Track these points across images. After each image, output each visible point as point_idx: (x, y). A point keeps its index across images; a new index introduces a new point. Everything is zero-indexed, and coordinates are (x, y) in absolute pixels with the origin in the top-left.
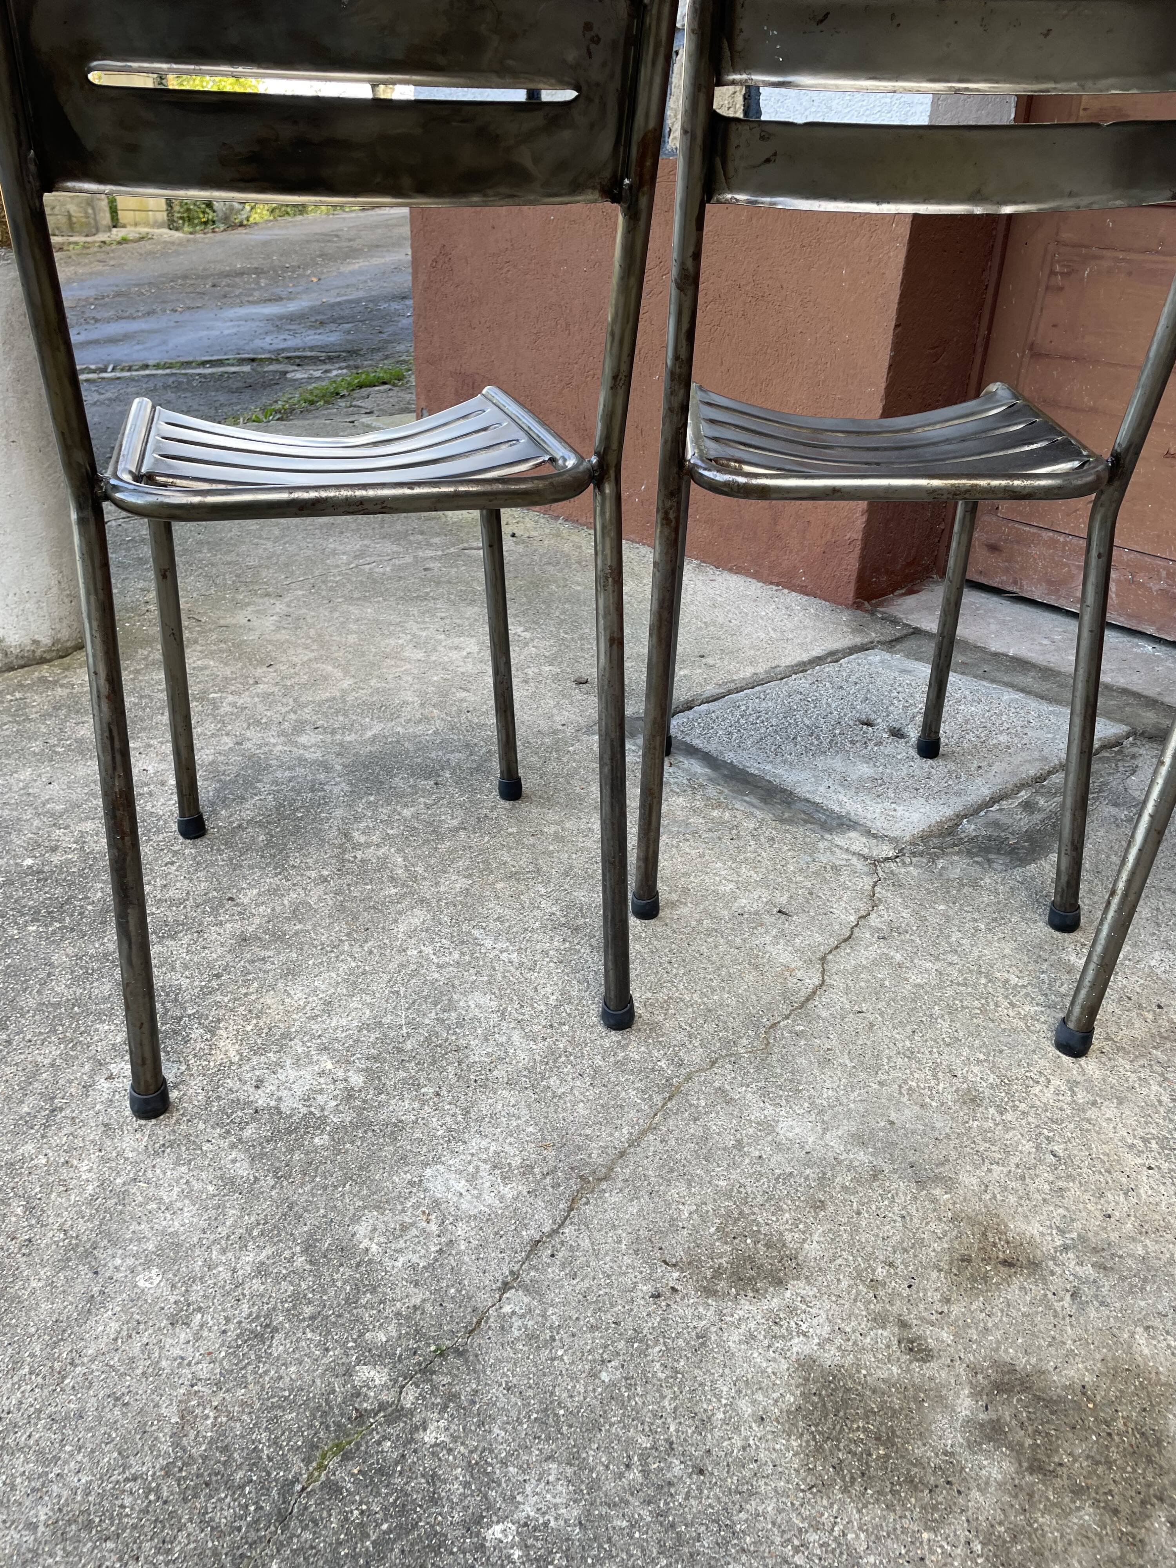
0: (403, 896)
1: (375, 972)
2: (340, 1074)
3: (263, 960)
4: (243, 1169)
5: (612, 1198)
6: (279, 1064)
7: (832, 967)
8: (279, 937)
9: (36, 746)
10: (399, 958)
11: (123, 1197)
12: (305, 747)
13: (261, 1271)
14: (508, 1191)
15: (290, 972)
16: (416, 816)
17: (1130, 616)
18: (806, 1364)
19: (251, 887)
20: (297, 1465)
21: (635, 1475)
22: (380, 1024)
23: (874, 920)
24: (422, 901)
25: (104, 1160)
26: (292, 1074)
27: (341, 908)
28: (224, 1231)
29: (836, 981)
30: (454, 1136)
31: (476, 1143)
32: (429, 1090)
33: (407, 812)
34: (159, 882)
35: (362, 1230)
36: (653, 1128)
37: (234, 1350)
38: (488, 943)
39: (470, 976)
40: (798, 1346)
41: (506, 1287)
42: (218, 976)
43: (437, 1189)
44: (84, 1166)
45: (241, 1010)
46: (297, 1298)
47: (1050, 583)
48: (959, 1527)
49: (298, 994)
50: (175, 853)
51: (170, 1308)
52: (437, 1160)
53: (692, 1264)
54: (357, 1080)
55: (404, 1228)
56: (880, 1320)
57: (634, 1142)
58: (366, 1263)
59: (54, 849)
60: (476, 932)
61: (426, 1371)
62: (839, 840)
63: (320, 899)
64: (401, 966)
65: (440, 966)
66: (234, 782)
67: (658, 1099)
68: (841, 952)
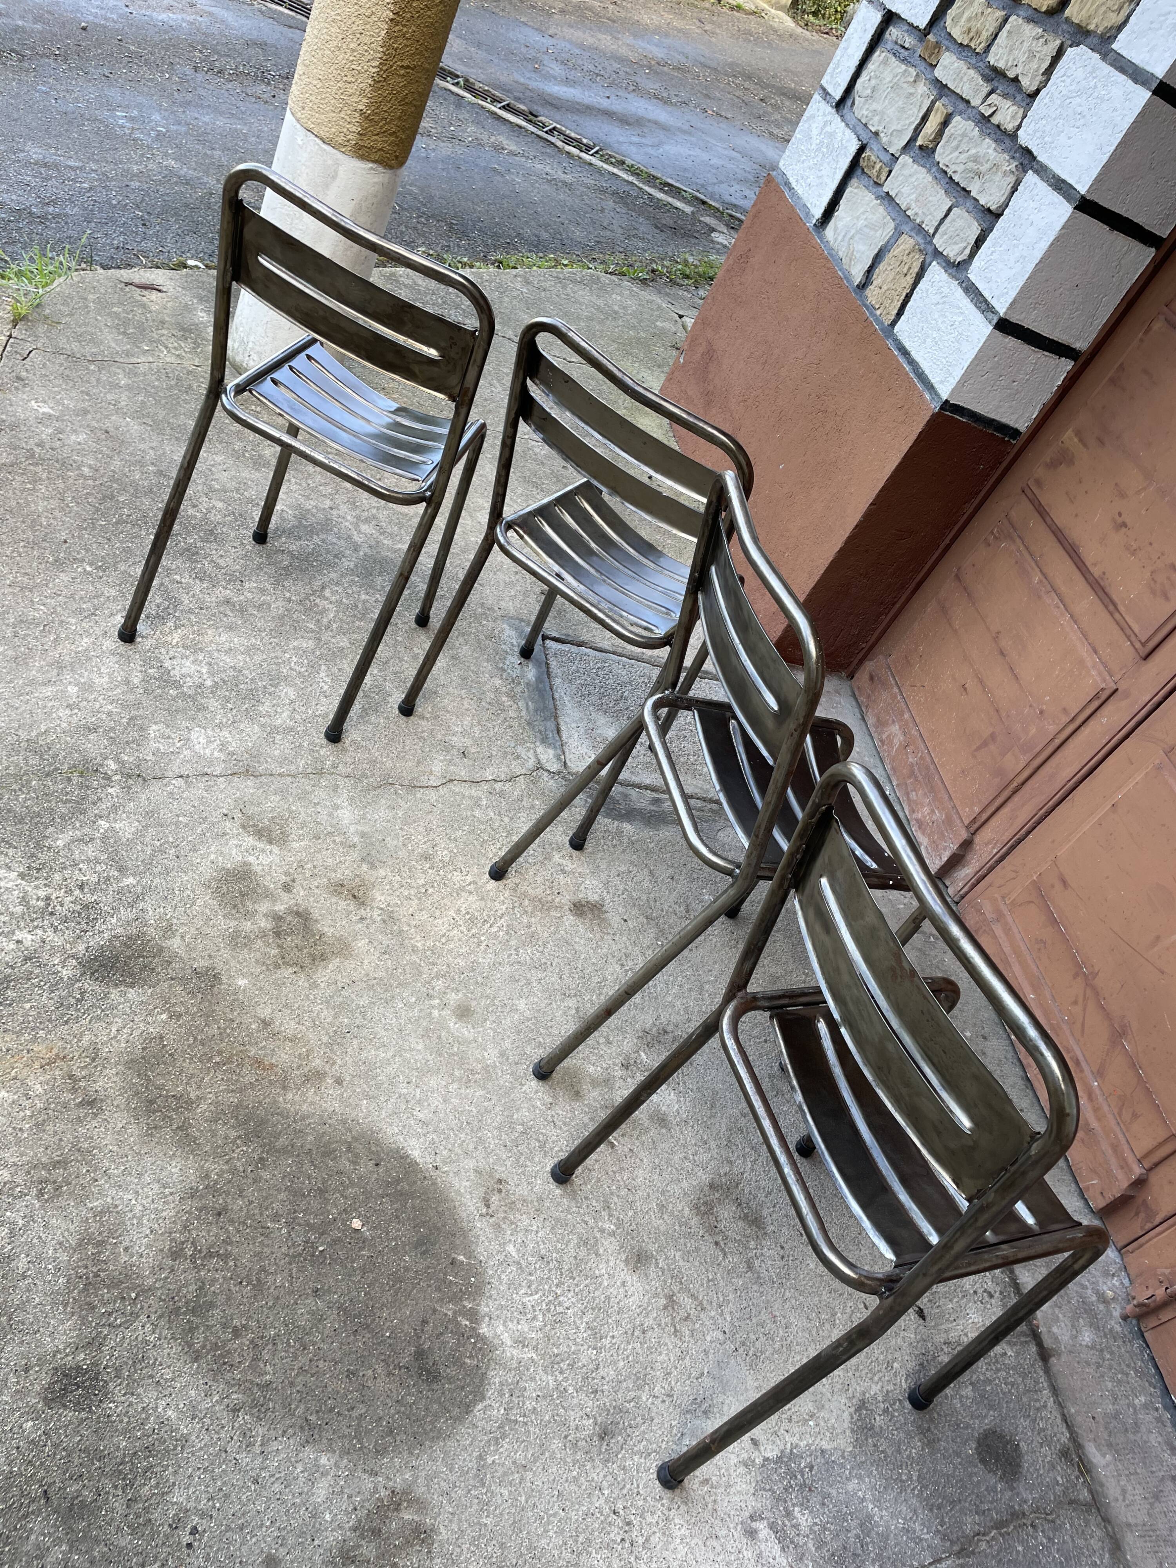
0: (313, 631)
1: (263, 652)
2: (205, 677)
3: (226, 615)
4: (136, 681)
5: (249, 783)
6: (187, 657)
7: (451, 786)
8: (242, 611)
9: (238, 445)
10: (279, 654)
11: (89, 659)
12: (359, 532)
13: (109, 714)
14: (216, 754)
15: (230, 628)
16: (365, 602)
17: (893, 769)
18: (245, 864)
19: (256, 581)
20: (66, 767)
21: (158, 843)
22: (240, 671)
23: (498, 786)
24: (319, 639)
25: (94, 643)
26: (188, 664)
27: (281, 617)
28: (110, 693)
29: (442, 791)
30: (220, 726)
31: (225, 733)
32: (230, 706)
33: (363, 597)
34: (222, 552)
35: (154, 727)
36: (294, 776)
37: (78, 727)
38: (322, 674)
39: (298, 681)
40: (251, 859)
41: (181, 776)
42: (201, 609)
43: (194, 735)
44: (86, 640)
45: (196, 628)
46: (112, 729)
47: (878, 720)
48: (233, 924)
49: (224, 637)
50: (242, 544)
51: (71, 702)
52: (205, 728)
53: (250, 818)
54: (209, 683)
55: (169, 737)
56: (286, 874)
57: (280, 775)
58: (146, 738)
59: (194, 506)
60: (323, 667)
61: (129, 776)
62: (540, 749)
63: (278, 608)
64: (276, 657)
65: (291, 669)
66: (305, 527)
67: (309, 771)
68: (464, 784)
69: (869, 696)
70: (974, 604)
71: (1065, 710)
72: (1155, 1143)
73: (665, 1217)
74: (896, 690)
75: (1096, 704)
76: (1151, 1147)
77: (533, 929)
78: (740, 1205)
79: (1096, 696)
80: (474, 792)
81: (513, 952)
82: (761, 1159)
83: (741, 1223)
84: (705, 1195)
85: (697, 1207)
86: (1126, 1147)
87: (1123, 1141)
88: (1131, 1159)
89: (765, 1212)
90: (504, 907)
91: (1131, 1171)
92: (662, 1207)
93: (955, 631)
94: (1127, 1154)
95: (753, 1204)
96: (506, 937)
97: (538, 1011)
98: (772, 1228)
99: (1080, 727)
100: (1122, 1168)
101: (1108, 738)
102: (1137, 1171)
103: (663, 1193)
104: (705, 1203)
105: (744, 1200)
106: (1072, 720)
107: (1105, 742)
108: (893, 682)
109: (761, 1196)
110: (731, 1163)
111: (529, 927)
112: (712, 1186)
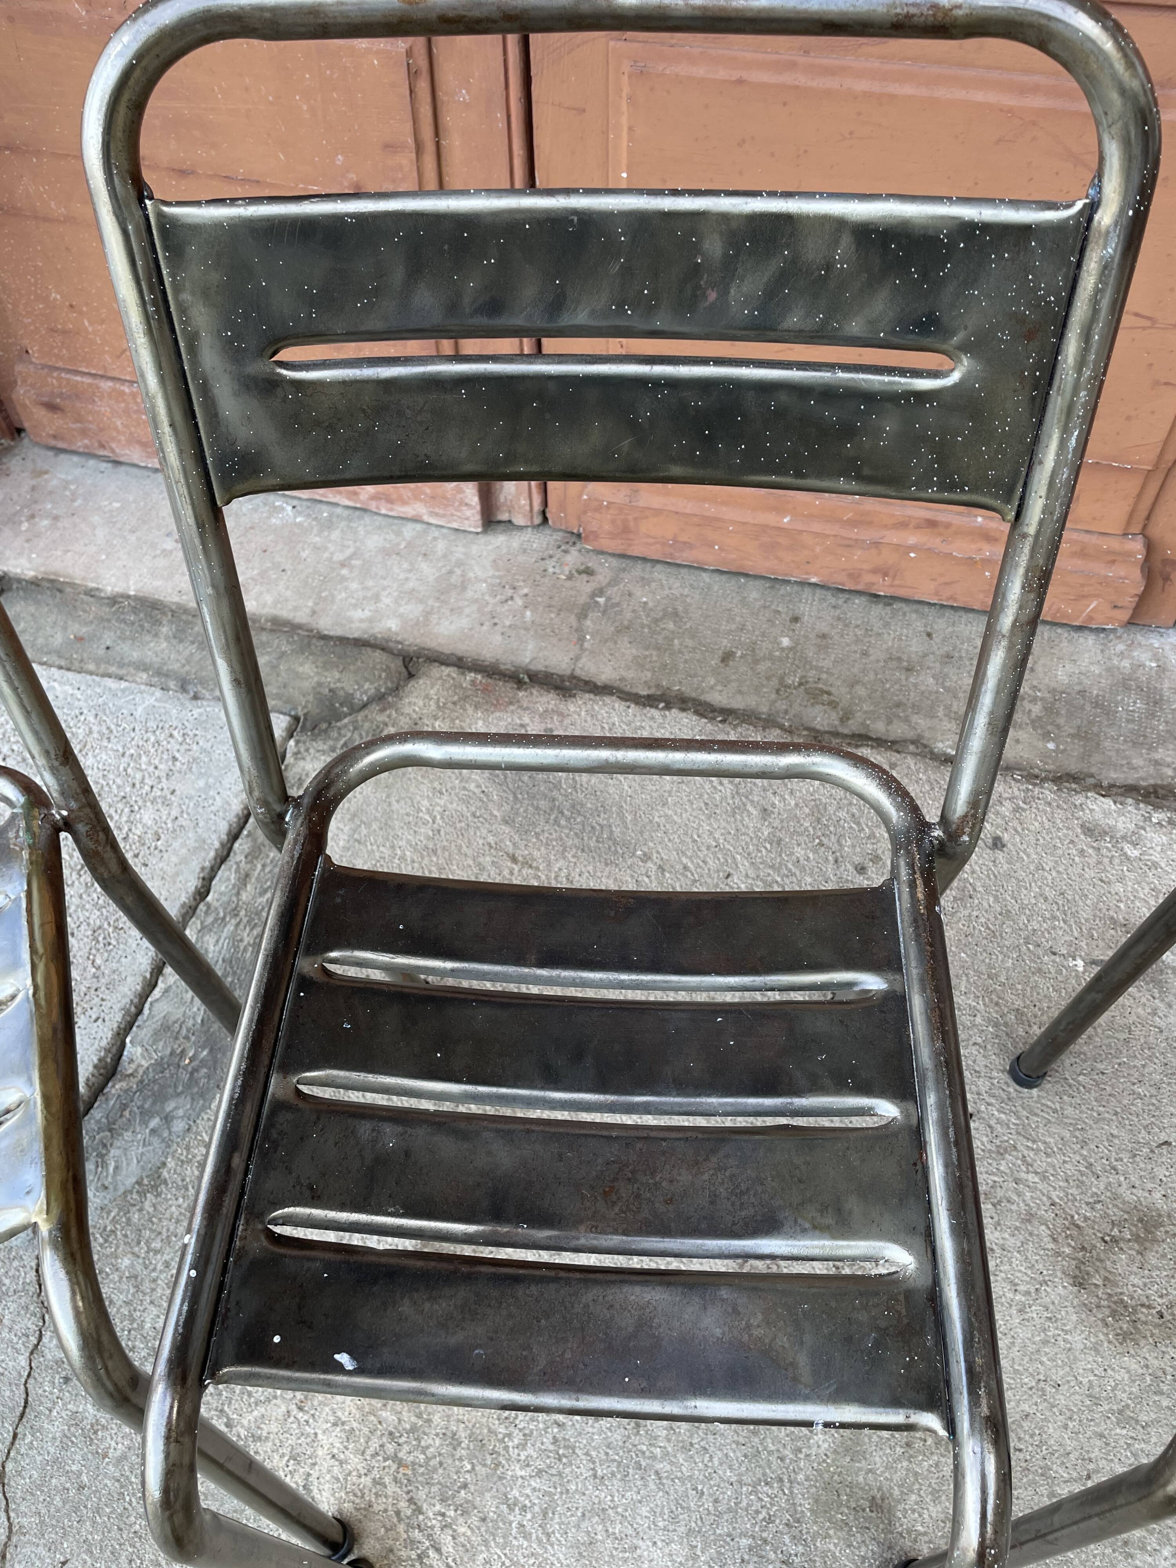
7: (15, 1487)
29: (25, 1516)
68: (21, 1446)
69: (84, 432)
70: (38, 153)
71: (390, 147)
72: (1131, 501)
73: (1143, 1418)
74: (107, 385)
75: (423, 85)
76: (1129, 509)
77: (462, 1435)
78: (1115, 1240)
79: (412, 75)
80: (55, 1428)
81: (515, 1518)
82: (1019, 1146)
83: (1152, 1259)
84: (1098, 1307)
85: (1124, 1337)
86: (1094, 539)
87: (1086, 538)
88: (1115, 544)
89: (1128, 1196)
90: (392, 1489)
91: (1130, 554)
92: (1124, 1417)
93: (69, 220)
94: (1106, 544)
95: (1115, 1213)
96: (474, 1520)
97: (674, 1519)
98: (1157, 1195)
99: (438, 145)
100: (1113, 562)
101: (500, 115)
102: (1137, 546)
103: (1096, 1401)
104: (1114, 1314)
105: (1106, 1227)
106: (419, 148)
107: (502, 125)
108: (87, 380)
109: (1098, 1186)
110: (1029, 1217)
111: (454, 1441)
112: (1080, 1282)
